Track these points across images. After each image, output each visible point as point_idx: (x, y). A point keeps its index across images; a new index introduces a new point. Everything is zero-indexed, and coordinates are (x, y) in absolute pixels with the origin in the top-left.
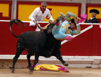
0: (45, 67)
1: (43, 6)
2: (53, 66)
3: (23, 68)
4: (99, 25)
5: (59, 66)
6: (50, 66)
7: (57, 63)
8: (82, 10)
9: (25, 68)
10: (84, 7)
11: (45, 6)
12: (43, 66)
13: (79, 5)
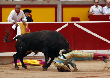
0: (28, 62)
1: (18, 9)
2: (35, 61)
3: (8, 64)
4: (74, 23)
5: (40, 61)
6: (32, 60)
7: (38, 58)
8: (58, 11)
9: (10, 64)
10: (60, 7)
11: (20, 9)
12: (26, 61)
13: (56, 7)
